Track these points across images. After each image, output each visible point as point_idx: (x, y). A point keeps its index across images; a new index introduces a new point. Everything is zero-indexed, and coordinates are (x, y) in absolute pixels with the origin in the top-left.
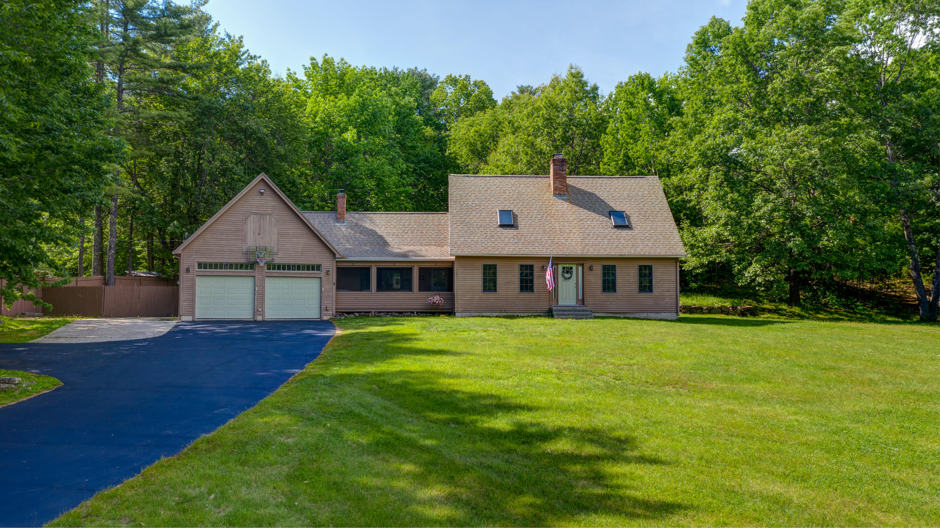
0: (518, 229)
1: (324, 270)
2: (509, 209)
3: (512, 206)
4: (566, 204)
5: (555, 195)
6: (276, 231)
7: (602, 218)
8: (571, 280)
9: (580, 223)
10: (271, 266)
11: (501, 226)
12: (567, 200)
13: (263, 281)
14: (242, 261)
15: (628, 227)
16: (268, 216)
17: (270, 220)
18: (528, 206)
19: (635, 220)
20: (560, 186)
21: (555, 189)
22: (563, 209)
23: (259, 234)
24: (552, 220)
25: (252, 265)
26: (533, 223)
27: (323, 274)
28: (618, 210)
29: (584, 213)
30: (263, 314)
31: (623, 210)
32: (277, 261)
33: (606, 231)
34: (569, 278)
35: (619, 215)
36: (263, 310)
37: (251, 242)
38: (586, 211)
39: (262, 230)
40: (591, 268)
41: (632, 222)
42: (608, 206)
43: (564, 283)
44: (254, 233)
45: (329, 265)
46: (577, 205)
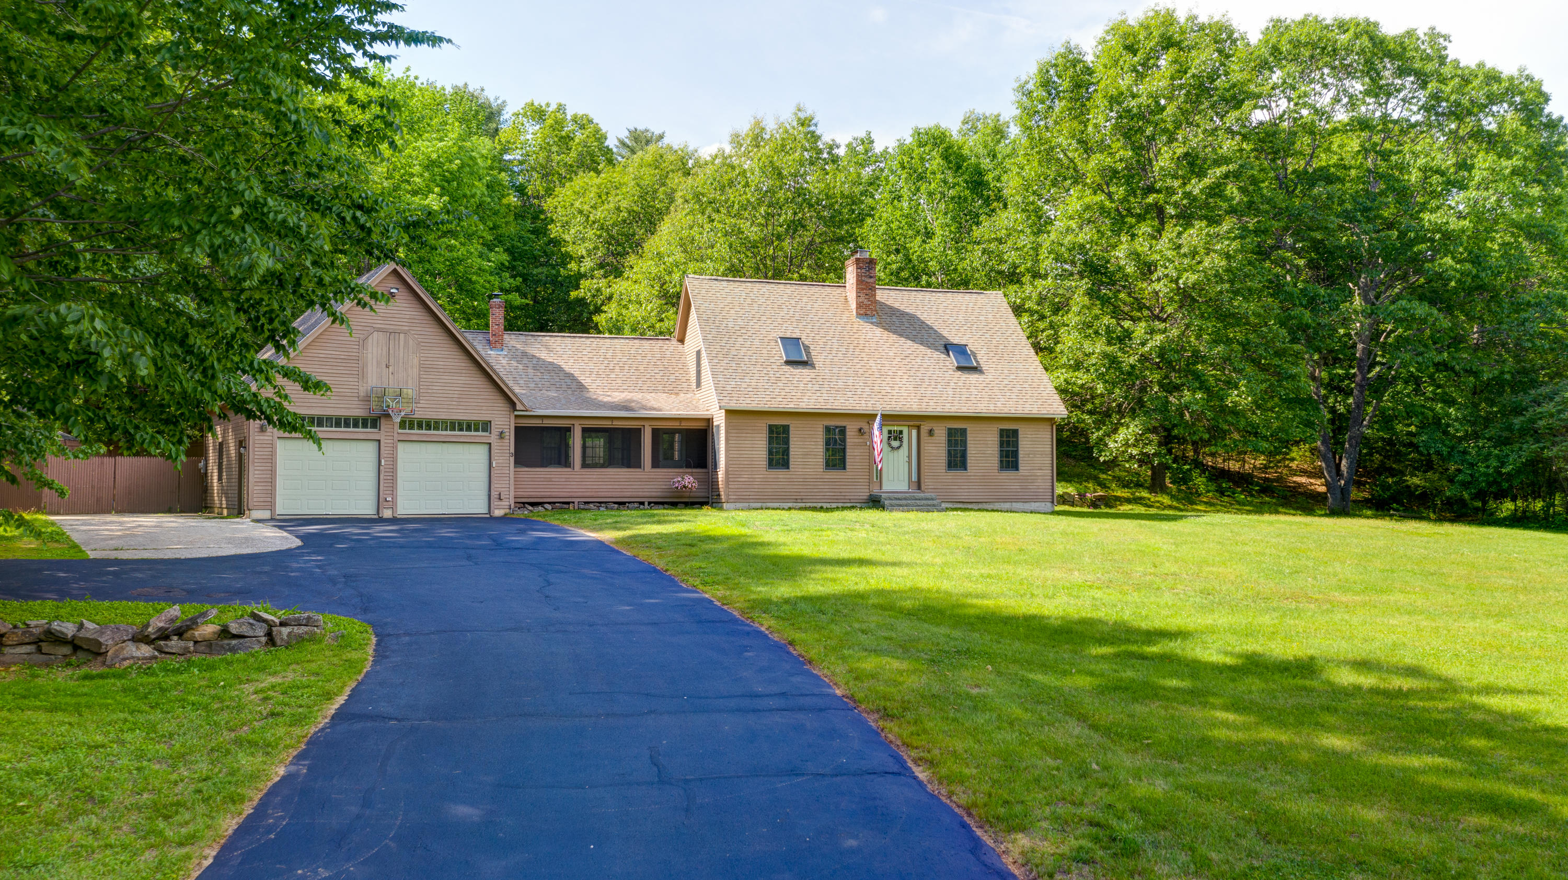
0: (814, 368)
1: (495, 431)
2: (794, 336)
3: (797, 331)
4: (878, 331)
5: (859, 315)
6: (416, 361)
7: (936, 354)
8: (901, 450)
9: (905, 362)
10: (408, 423)
11: (788, 363)
12: (878, 324)
13: (394, 448)
14: (357, 411)
15: (975, 369)
16: (402, 336)
17: (406, 342)
18: (822, 332)
19: (985, 359)
20: (866, 302)
21: (859, 306)
22: (876, 339)
23: (387, 367)
24: (863, 355)
25: (372, 422)
26: (836, 359)
27: (493, 438)
28: (955, 342)
29: (909, 346)
30: (393, 508)
31: (963, 342)
32: (419, 414)
33: (947, 375)
34: (898, 448)
35: (961, 350)
36: (394, 501)
37: (374, 379)
38: (909, 343)
39: (392, 361)
40: (931, 433)
41: (981, 362)
42: (941, 337)
43: (891, 454)
44: (378, 363)
45: (503, 422)
46: (895, 332)
